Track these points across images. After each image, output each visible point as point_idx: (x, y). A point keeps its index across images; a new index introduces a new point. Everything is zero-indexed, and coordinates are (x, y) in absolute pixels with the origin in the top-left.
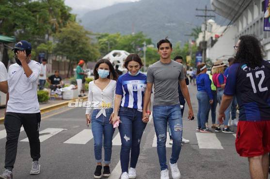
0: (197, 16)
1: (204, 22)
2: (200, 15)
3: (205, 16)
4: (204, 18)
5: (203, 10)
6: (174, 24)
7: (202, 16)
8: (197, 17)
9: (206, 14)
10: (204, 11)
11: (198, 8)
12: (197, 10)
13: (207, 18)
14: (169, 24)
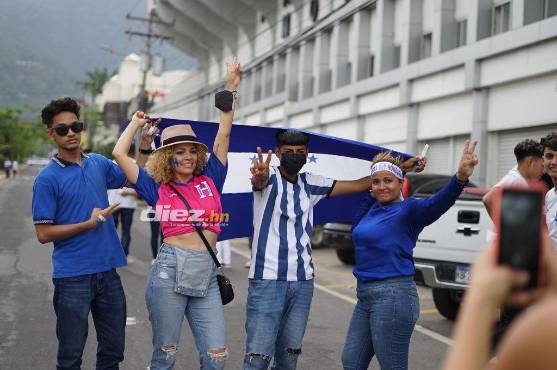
0: (127, 32)
1: (146, 49)
2: (134, 30)
3: (149, 36)
4: (146, 38)
5: (143, 20)
6: (35, 64)
7: (141, 35)
8: (128, 36)
9: (150, 30)
10: (147, 23)
11: (133, 15)
12: (128, 17)
13: (152, 39)
14: (24, 63)
